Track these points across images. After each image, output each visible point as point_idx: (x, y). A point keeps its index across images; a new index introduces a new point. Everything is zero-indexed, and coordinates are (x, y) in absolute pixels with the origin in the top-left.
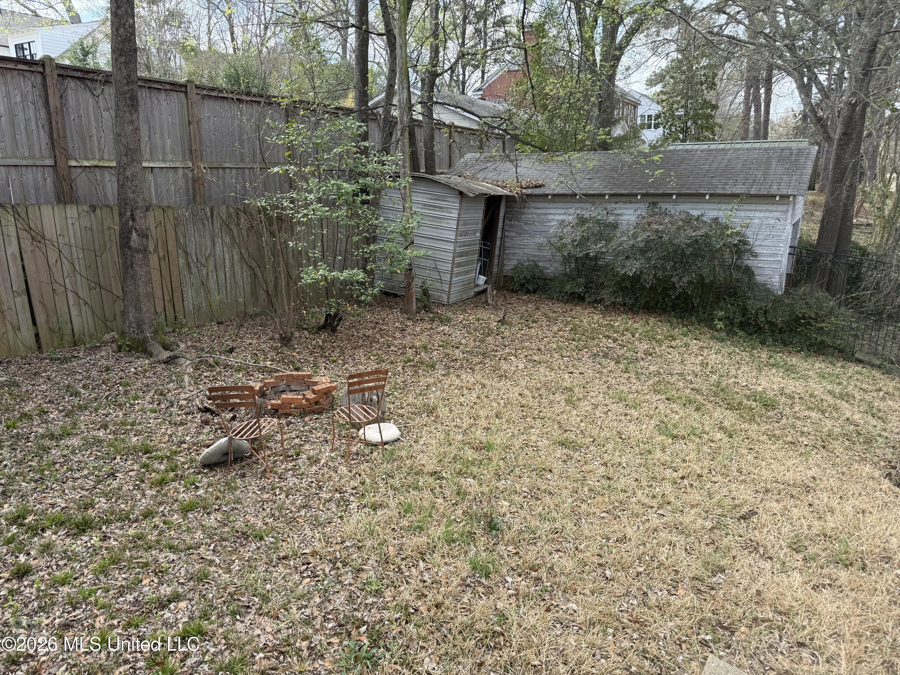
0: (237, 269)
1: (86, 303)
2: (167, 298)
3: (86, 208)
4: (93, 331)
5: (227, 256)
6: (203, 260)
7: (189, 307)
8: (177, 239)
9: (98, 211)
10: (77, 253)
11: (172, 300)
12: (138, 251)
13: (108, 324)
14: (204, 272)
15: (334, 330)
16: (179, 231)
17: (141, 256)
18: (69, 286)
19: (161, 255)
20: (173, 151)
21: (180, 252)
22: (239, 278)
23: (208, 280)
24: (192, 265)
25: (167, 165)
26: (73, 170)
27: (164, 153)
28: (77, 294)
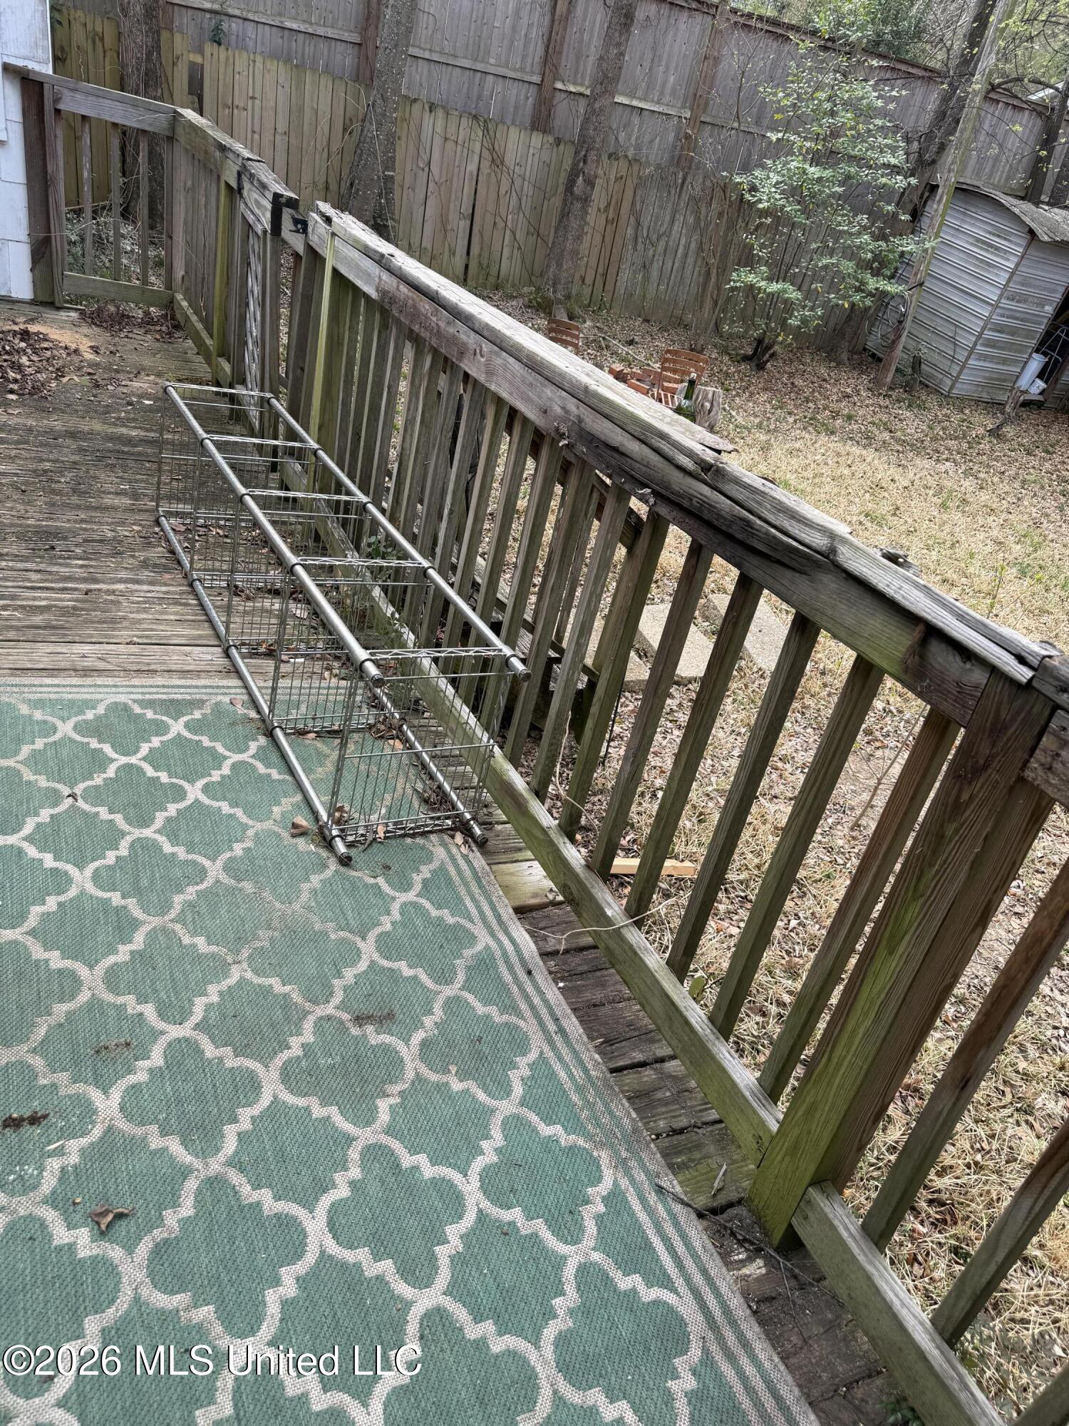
0: (690, 260)
1: (519, 248)
2: (600, 270)
3: (551, 139)
4: (517, 282)
5: (683, 241)
6: (654, 238)
7: (621, 290)
8: (633, 203)
9: (562, 146)
10: (528, 189)
11: (605, 275)
12: (578, 199)
13: (533, 278)
14: (651, 252)
15: (761, 367)
16: (639, 193)
17: (579, 205)
18: (509, 224)
19: (611, 216)
20: (673, 93)
21: (632, 220)
22: (688, 272)
23: (651, 263)
24: (640, 240)
25: (661, 110)
26: (558, 93)
27: (662, 93)
28: (514, 234)
